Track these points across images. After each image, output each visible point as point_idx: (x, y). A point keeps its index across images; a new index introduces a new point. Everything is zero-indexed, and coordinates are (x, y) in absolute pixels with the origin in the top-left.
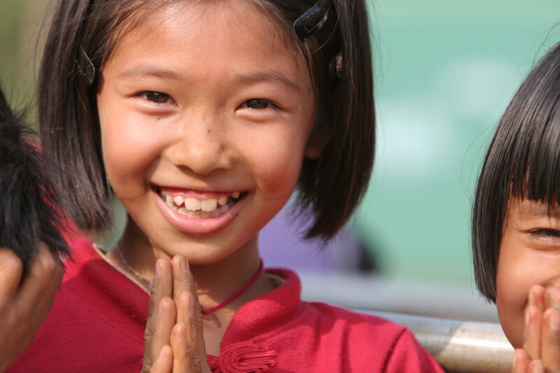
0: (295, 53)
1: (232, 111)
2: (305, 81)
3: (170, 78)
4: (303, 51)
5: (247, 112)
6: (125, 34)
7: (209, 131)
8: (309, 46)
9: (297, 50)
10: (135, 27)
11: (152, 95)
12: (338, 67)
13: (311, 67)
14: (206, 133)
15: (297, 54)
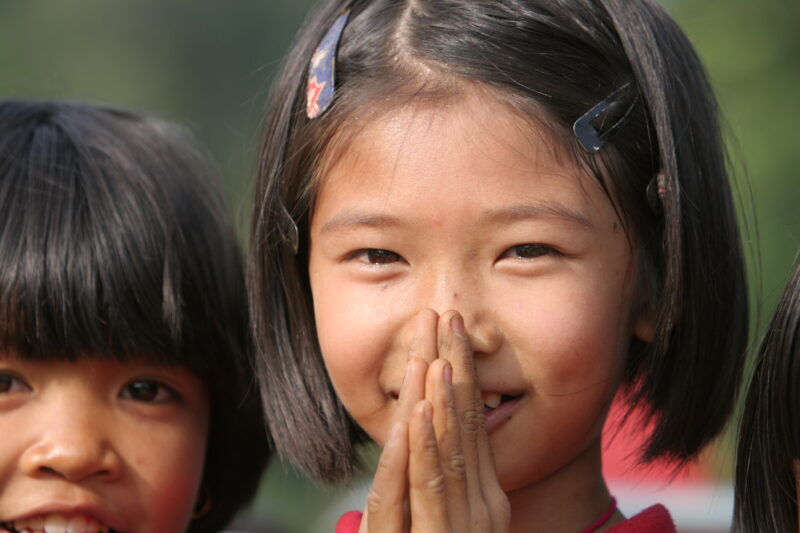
0: (577, 171)
1: (489, 263)
2: (604, 212)
3: (389, 226)
4: (592, 168)
5: (514, 263)
6: (329, 170)
7: (456, 295)
8: (603, 160)
9: (580, 166)
10: (341, 156)
11: (377, 255)
12: (660, 191)
13: (610, 191)
14: (451, 298)
15: (581, 173)
